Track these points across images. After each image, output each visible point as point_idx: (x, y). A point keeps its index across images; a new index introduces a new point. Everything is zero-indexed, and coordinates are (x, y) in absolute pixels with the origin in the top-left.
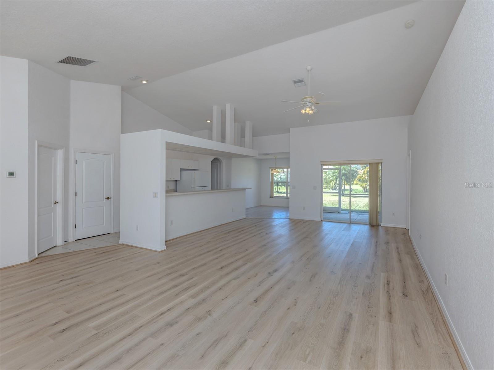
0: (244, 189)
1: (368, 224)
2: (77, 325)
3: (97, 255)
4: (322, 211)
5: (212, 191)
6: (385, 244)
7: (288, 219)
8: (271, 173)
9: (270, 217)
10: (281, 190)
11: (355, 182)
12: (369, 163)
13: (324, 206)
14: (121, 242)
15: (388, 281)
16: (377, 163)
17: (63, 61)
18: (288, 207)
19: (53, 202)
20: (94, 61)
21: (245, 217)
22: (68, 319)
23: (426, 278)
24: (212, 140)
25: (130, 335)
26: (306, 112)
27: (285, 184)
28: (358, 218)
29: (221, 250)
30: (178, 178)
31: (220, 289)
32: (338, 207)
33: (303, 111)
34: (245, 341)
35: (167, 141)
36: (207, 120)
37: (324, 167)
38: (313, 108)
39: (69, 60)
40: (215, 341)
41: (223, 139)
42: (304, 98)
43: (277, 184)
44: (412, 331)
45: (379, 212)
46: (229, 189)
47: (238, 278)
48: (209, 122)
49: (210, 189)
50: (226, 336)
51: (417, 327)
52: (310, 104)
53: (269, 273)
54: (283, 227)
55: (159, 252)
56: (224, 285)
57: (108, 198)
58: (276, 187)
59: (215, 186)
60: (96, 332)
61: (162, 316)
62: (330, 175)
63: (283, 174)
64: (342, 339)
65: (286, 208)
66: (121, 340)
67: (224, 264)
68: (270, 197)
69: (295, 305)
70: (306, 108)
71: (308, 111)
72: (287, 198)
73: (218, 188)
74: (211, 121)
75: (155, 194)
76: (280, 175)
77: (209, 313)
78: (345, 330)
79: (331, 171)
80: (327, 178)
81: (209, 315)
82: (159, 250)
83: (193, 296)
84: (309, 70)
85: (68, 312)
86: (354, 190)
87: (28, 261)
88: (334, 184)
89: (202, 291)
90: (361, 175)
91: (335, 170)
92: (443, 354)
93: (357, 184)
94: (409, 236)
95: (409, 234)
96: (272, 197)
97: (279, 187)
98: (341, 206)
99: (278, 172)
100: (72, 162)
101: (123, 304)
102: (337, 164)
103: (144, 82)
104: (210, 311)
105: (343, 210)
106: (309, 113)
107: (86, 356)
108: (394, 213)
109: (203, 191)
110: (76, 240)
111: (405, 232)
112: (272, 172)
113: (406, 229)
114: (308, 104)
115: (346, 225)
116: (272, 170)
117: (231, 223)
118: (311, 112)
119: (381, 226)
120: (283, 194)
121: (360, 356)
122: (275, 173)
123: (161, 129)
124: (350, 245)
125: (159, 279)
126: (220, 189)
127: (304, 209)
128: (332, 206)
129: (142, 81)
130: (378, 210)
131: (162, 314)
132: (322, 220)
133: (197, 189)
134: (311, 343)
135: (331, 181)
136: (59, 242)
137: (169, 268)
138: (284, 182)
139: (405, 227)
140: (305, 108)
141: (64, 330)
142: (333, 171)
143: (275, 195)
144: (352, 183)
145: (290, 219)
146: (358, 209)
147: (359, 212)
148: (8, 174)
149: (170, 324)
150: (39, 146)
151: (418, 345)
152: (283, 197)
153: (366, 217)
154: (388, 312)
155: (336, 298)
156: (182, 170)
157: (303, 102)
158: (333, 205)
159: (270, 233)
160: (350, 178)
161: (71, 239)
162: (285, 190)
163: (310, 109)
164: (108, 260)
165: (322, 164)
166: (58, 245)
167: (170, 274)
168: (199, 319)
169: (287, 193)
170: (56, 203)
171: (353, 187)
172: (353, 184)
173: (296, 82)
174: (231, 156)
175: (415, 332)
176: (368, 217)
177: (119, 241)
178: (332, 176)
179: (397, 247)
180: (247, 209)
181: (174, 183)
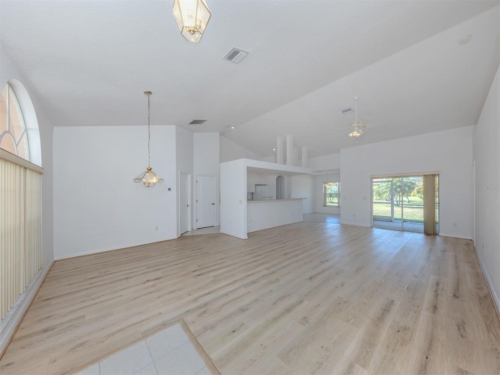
0: (301, 199)
1: (423, 232)
2: (204, 273)
3: (209, 238)
4: (373, 219)
5: (277, 200)
6: (441, 251)
7: (339, 224)
8: (324, 187)
9: (324, 221)
10: (334, 201)
11: (412, 194)
12: (424, 175)
13: (374, 214)
14: (221, 232)
15: (437, 283)
16: (433, 175)
17: (192, 123)
18: (339, 215)
19: (186, 205)
20: (206, 120)
21: (302, 220)
22: (200, 269)
23: (487, 286)
24: (277, 163)
25: (231, 284)
26: (354, 135)
27: (338, 195)
28: (413, 227)
29: (284, 242)
30: (254, 191)
31: (285, 267)
32: (391, 216)
33: (351, 135)
34: (303, 301)
35: (248, 166)
36: (273, 149)
37: (374, 180)
38: (360, 131)
39: (195, 122)
40: (282, 297)
41: (285, 161)
42: (351, 124)
43: (331, 195)
44: (458, 325)
45: (437, 223)
46: (289, 199)
47: (297, 262)
48: (274, 150)
49: (276, 198)
50: (289, 295)
51: (464, 323)
52: (358, 128)
53: (321, 262)
54: (335, 230)
55: (244, 240)
56: (287, 265)
57: (213, 204)
58: (330, 198)
59: (279, 196)
60: (214, 279)
61: (248, 277)
62: (383, 187)
63: (335, 187)
64: (381, 316)
65: (338, 215)
66: (228, 285)
67: (286, 252)
68: (324, 206)
69: (342, 286)
70: (354, 132)
71: (356, 134)
72: (339, 207)
73: (282, 198)
74: (276, 149)
75: (241, 201)
76: (333, 188)
77: (277, 280)
78: (386, 311)
79: (384, 184)
80: (380, 190)
81: (278, 281)
82: (244, 239)
83: (267, 269)
84: (356, 100)
85: (199, 266)
86: (413, 201)
87: (176, 238)
88: (388, 196)
89: (272, 266)
90: (421, 187)
91: (389, 183)
92: (491, 349)
93: (414, 195)
94: (474, 247)
95: (474, 246)
96: (325, 206)
97: (332, 198)
98: (393, 216)
99: (330, 185)
100: (195, 182)
101: (226, 267)
102: (390, 177)
103: (233, 128)
104: (278, 279)
105: (396, 219)
106: (356, 136)
107: (211, 289)
108: (455, 224)
109: (271, 200)
110: (197, 229)
111: (469, 243)
112: (325, 185)
113: (471, 240)
114: (355, 128)
115: (397, 232)
116: (325, 184)
117: (291, 225)
118: (358, 134)
119: (438, 235)
120: (335, 204)
121: (397, 330)
122: (328, 187)
123: (244, 158)
124: (399, 249)
125: (245, 255)
126: (283, 199)
127: (354, 216)
128: (384, 215)
129: (231, 128)
130: (436, 221)
131: (248, 276)
132: (372, 226)
133: (266, 199)
134: (354, 313)
135: (385, 192)
136: (189, 229)
137: (251, 250)
138: (337, 194)
139: (471, 239)
140: (352, 132)
141: (199, 275)
142: (386, 183)
143: (328, 204)
144: (409, 194)
145: (342, 224)
146: (414, 219)
147: (416, 222)
148: (168, 189)
149: (254, 282)
150: (180, 173)
151: (462, 336)
152: (335, 206)
153: (422, 227)
154: (433, 306)
155: (380, 287)
156: (256, 185)
157: (350, 127)
158: (386, 214)
159: (323, 233)
160: (406, 189)
161: (195, 228)
162: (337, 201)
163: (358, 132)
164: (215, 242)
165: (371, 178)
166: (189, 231)
167: (251, 253)
168: (271, 283)
169: (339, 203)
170: (188, 206)
171: (411, 198)
172: (410, 196)
173: (344, 111)
174: (290, 174)
175: (461, 326)
176: (423, 227)
177: (220, 231)
178: (386, 188)
179: (455, 256)
180: (304, 215)
181: (251, 195)
